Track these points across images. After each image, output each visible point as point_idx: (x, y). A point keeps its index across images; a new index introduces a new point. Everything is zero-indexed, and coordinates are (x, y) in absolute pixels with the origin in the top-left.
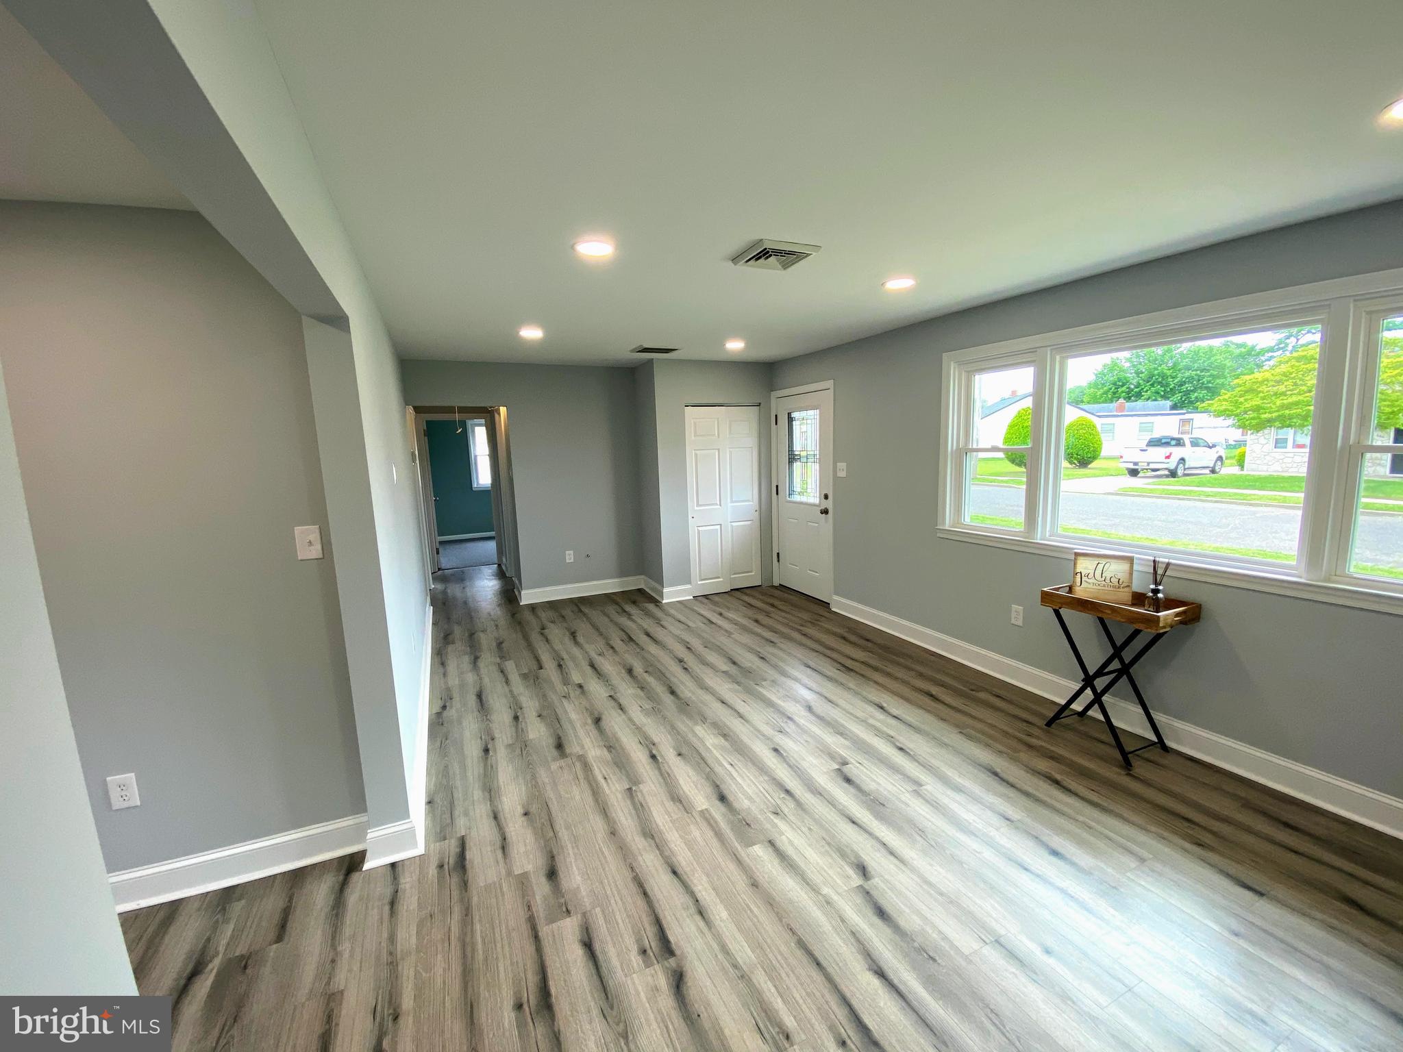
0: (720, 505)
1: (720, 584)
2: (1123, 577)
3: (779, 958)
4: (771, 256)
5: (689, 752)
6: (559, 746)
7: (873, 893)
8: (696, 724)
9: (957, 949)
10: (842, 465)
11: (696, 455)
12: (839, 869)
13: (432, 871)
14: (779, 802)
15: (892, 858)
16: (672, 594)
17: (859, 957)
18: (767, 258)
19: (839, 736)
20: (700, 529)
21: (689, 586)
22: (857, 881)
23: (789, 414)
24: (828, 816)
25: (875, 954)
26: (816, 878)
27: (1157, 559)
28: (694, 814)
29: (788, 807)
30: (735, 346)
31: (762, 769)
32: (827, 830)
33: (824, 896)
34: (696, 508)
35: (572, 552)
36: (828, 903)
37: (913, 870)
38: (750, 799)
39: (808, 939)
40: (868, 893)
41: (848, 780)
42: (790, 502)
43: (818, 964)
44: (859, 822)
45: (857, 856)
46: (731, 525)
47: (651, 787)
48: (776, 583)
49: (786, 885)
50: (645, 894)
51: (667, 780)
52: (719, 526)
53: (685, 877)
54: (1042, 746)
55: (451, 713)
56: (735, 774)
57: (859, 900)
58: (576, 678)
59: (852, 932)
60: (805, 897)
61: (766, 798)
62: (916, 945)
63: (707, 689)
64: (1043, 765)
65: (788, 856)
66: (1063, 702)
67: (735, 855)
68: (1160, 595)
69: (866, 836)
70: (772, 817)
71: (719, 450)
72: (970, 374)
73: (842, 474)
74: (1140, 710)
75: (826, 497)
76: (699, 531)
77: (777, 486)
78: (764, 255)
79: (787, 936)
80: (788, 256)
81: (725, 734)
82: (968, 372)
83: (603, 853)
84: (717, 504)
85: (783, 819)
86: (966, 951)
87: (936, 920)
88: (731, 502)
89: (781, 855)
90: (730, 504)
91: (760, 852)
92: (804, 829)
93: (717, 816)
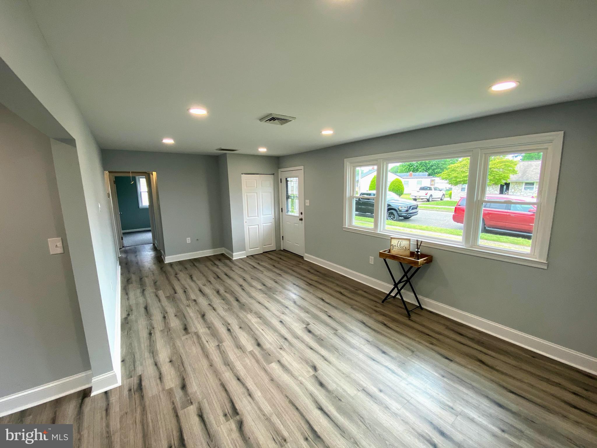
0: (258, 217)
1: (258, 250)
2: (407, 246)
3: (282, 408)
4: (276, 120)
5: (245, 326)
6: (186, 329)
7: (319, 377)
8: (248, 313)
9: (349, 394)
10: (308, 201)
11: (247, 195)
12: (305, 369)
13: (126, 392)
14: (282, 343)
15: (326, 362)
16: (237, 256)
17: (313, 403)
18: (274, 120)
19: (306, 313)
20: (249, 227)
21: (245, 252)
22: (312, 372)
23: (286, 179)
24: (301, 347)
25: (319, 401)
26: (296, 374)
27: (418, 239)
28: (247, 353)
29: (286, 345)
30: (263, 150)
31: (275, 330)
32: (301, 353)
33: (300, 381)
34: (247, 218)
35: (189, 238)
36: (301, 383)
37: (334, 366)
38: (271, 344)
39: (293, 399)
40: (316, 377)
41: (310, 331)
42: (287, 215)
43: (297, 409)
44: (313, 348)
45: (312, 362)
46: (263, 225)
47: (228, 344)
48: (282, 249)
49: (285, 378)
50: (226, 390)
51: (235, 339)
52: (258, 226)
53: (243, 380)
54: (380, 311)
55: (132, 317)
56: (264, 334)
57: (313, 380)
58: (193, 297)
59: (310, 394)
60: (292, 382)
61: (277, 342)
62: (334, 395)
63: (251, 297)
64: (381, 318)
65: (285, 366)
66: (388, 293)
67: (264, 368)
68: (419, 253)
69: (316, 354)
70: (279, 350)
71: (257, 193)
72: (355, 167)
73: (307, 204)
74: (413, 295)
75: (302, 214)
76: (249, 228)
77: (282, 209)
78: (273, 119)
79: (285, 399)
80: (283, 120)
81: (260, 317)
82: (354, 166)
83: (207, 375)
84: (256, 216)
85: (284, 350)
86: (352, 395)
87: (342, 384)
88: (263, 215)
89: (283, 366)
90: (262, 216)
91: (274, 366)
92: (292, 354)
93: (257, 353)
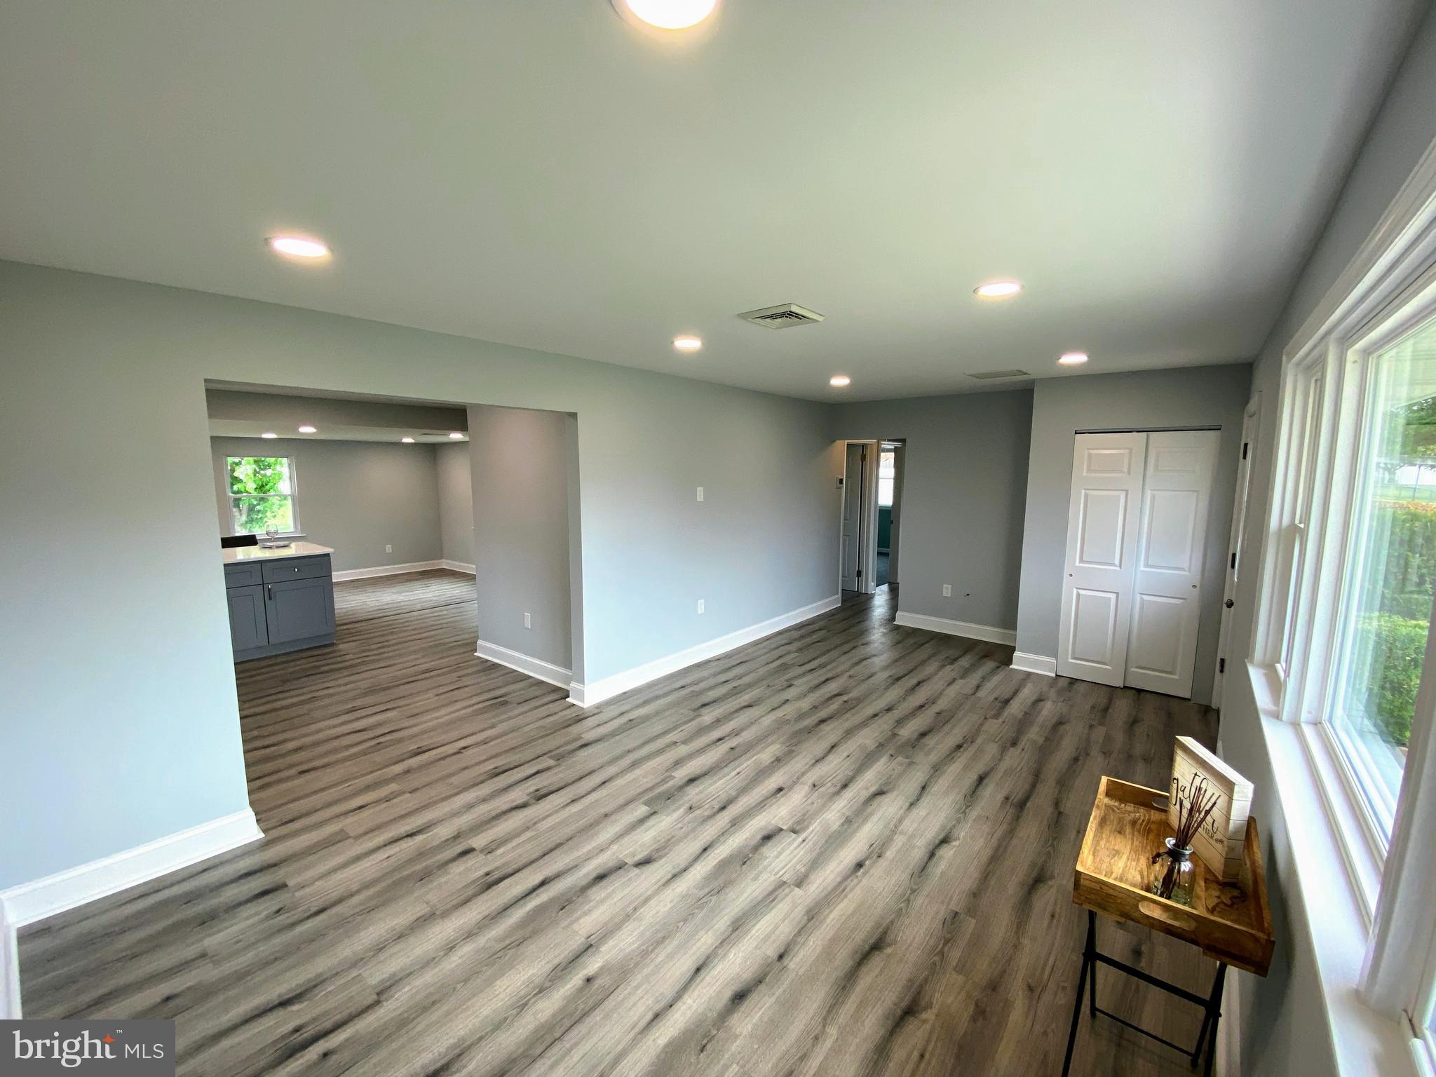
0: (1120, 566)
1: (1104, 673)
5: (739, 752)
6: (705, 705)
7: (621, 871)
8: (783, 744)
11: (1086, 496)
12: (641, 850)
13: (575, 715)
14: (707, 806)
15: (669, 876)
16: (1022, 662)
19: (843, 820)
20: (1081, 592)
21: (1053, 660)
22: (632, 861)
24: (704, 835)
25: (561, 879)
26: (626, 840)
28: (667, 773)
29: (704, 811)
30: (1074, 360)
31: (745, 789)
32: (685, 837)
33: (608, 847)
34: (1078, 564)
35: (949, 587)
36: (602, 850)
37: (659, 890)
38: (701, 792)
39: (565, 847)
41: (768, 838)
44: (706, 854)
45: (661, 857)
46: (1142, 598)
47: (682, 750)
49: (614, 829)
50: (581, 778)
51: (698, 752)
52: (1115, 595)
53: (603, 786)
56: (727, 778)
57: (610, 864)
59: (577, 865)
60: (604, 838)
61: (708, 799)
62: (575, 899)
65: (643, 823)
67: (633, 801)
69: (691, 859)
70: (687, 805)
71: (1127, 491)
76: (1078, 595)
79: (566, 837)
84: (1114, 565)
85: (687, 813)
86: (576, 927)
87: (602, 908)
88: (1145, 566)
89: (642, 821)
90: (1142, 568)
91: (642, 810)
92: (680, 825)
93: (671, 783)
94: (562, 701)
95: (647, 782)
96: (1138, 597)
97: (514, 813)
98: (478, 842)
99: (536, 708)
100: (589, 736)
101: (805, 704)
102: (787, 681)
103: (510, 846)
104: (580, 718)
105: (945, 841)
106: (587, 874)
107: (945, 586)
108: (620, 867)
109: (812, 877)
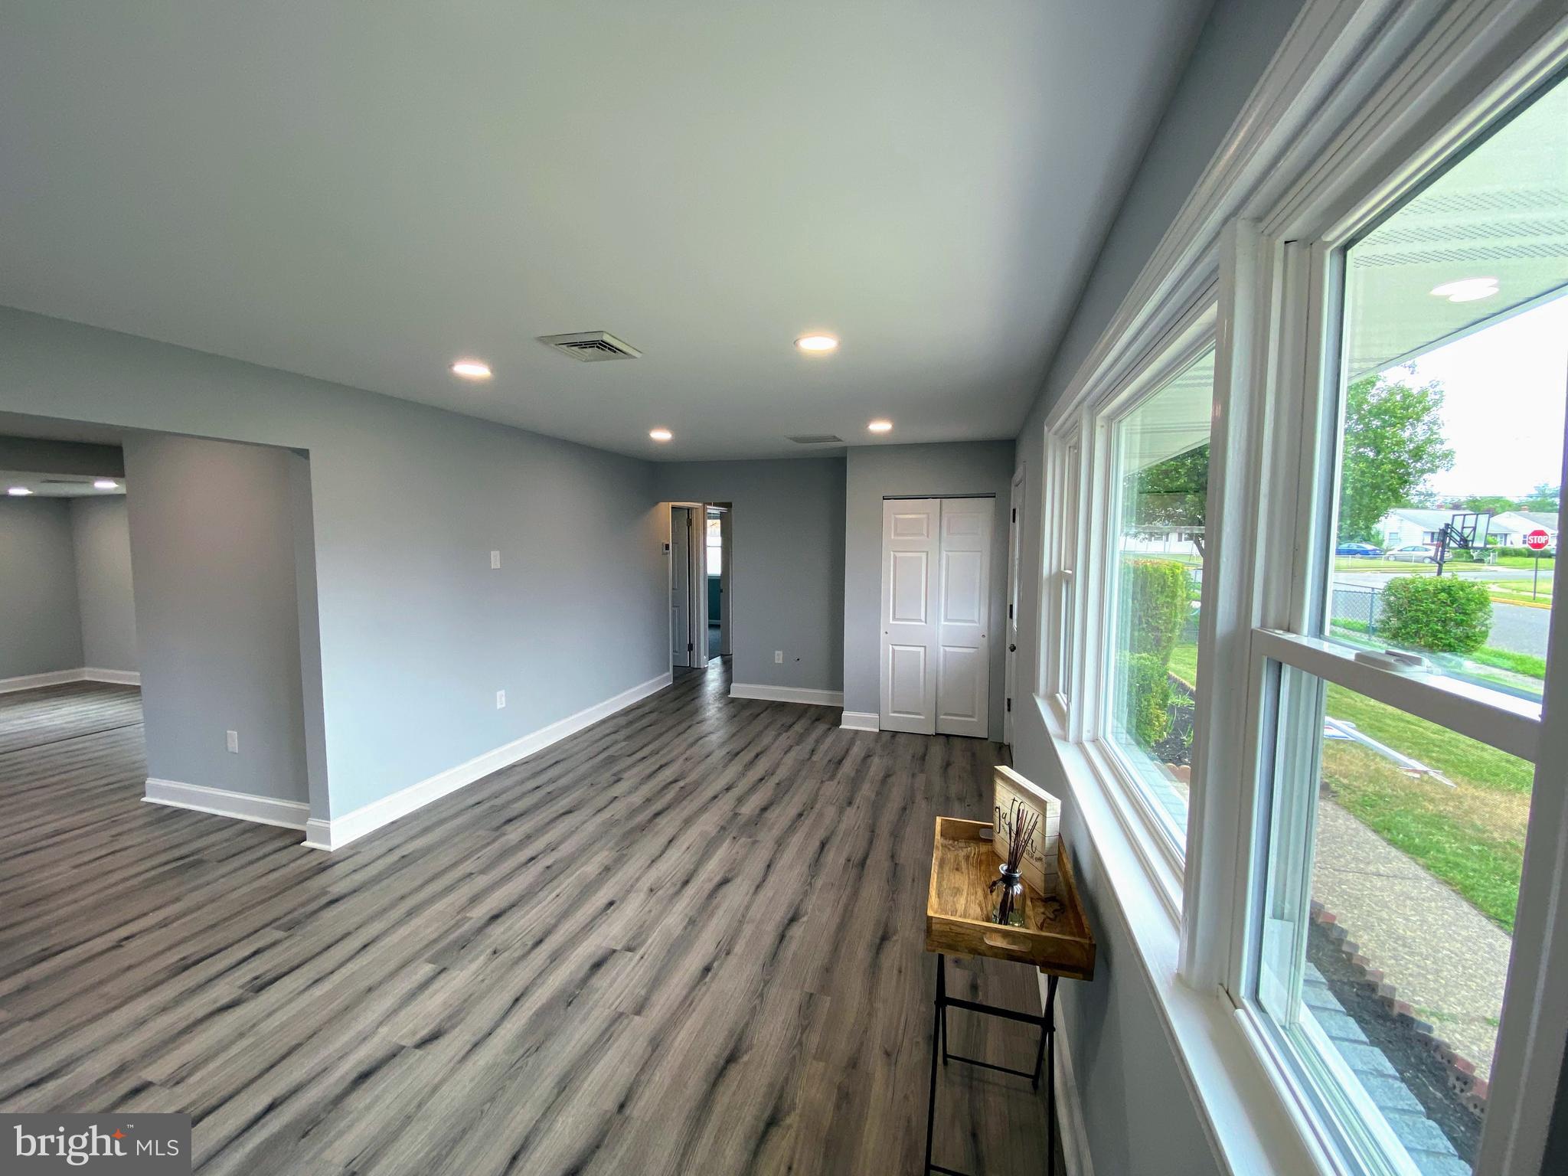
0: (926, 622)
1: (920, 723)
2: (1037, 838)
5: (557, 869)
7: (396, 1060)
8: (612, 850)
11: (895, 558)
13: (315, 863)
14: (516, 946)
16: (852, 721)
19: (686, 922)
20: (896, 648)
21: (876, 717)
22: (412, 1041)
24: (515, 982)
26: (402, 1015)
28: (459, 916)
29: (512, 954)
30: (880, 428)
32: (488, 992)
33: (375, 1032)
34: (891, 622)
35: (781, 652)
36: (364, 1039)
38: (508, 929)
41: (597, 966)
44: (517, 1007)
45: (455, 1025)
46: (945, 651)
48: (1005, 741)
49: (380, 1006)
52: (923, 649)
53: (363, 953)
56: (542, 905)
57: (380, 1055)
59: (326, 1069)
61: (518, 936)
62: (324, 1116)
63: (689, 821)
67: (410, 961)
71: (927, 552)
76: (893, 650)
77: (1011, 606)
79: (305, 1034)
81: (611, 868)
83: (374, 906)
84: (921, 620)
85: (489, 959)
87: (369, 1117)
88: (945, 621)
90: (943, 623)
91: (426, 969)
92: (481, 978)
93: (466, 927)
94: (296, 846)
95: (430, 933)
96: (942, 649)
97: (217, 1018)
98: (155, 1072)
99: (251, 863)
100: (337, 890)
101: (637, 799)
102: (614, 775)
103: (212, 1066)
104: (326, 864)
105: (793, 919)
106: (343, 1077)
107: (777, 652)
108: (394, 1054)
109: (654, 998)
